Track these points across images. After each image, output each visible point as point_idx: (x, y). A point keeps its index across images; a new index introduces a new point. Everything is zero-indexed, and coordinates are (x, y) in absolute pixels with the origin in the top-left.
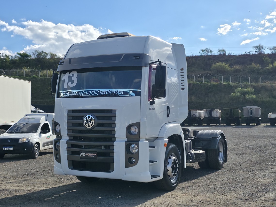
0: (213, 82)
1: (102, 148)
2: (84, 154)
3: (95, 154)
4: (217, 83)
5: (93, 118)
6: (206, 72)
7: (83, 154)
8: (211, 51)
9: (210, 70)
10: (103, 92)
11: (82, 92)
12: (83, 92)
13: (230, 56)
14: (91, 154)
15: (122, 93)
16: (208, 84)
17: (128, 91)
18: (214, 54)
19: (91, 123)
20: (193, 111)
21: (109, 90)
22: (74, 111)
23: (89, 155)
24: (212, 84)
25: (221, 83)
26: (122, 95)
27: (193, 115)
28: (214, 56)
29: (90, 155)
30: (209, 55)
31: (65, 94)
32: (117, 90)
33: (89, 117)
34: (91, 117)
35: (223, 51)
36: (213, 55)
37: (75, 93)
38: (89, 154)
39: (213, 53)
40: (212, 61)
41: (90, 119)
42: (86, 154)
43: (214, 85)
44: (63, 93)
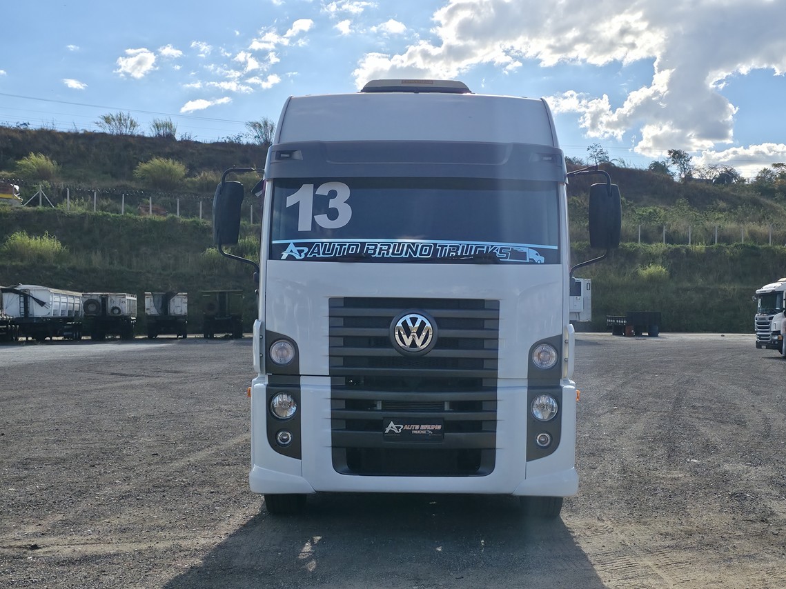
0: (150, 216)
1: (446, 409)
2: (398, 428)
3: (439, 427)
4: (162, 218)
5: (428, 325)
6: (123, 182)
7: (394, 426)
8: (133, 124)
9: (131, 178)
10: (448, 248)
11: (376, 246)
12: (379, 246)
13: (187, 144)
14: (423, 427)
15: (507, 254)
16: (136, 220)
17: (525, 250)
18: (140, 133)
19: (422, 337)
20: (113, 298)
21: (468, 245)
22: (350, 302)
23: (414, 430)
24: (150, 219)
25: (174, 219)
26: (508, 260)
27: (114, 308)
28: (142, 139)
29: (419, 429)
30: (126, 135)
31: (306, 249)
32: (492, 246)
33: (414, 320)
34: (420, 319)
35: (169, 125)
36: (139, 136)
37: (347, 247)
38: (417, 427)
39: (137, 131)
40: (135, 154)
41: (417, 325)
42: (407, 427)
43: (154, 223)
44: (296, 245)
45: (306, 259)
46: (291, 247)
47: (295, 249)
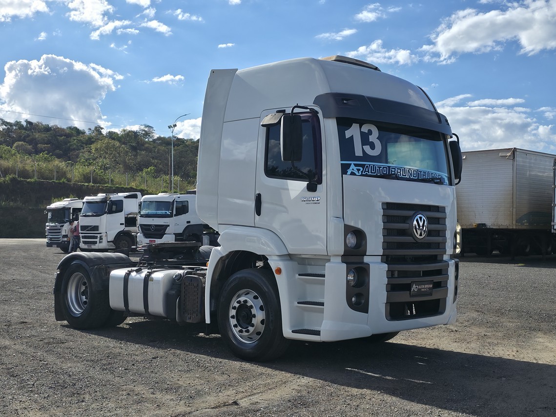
2: (416, 288)
3: (431, 286)
5: (426, 221)
10: (422, 173)
12: (396, 169)
14: (426, 286)
17: (444, 177)
21: (428, 172)
22: (389, 206)
23: (422, 288)
31: (361, 169)
32: (436, 174)
33: (421, 219)
34: (423, 218)
37: (382, 169)
41: (422, 221)
42: (419, 287)
44: (356, 165)
45: (362, 175)
46: (352, 166)
47: (355, 168)
